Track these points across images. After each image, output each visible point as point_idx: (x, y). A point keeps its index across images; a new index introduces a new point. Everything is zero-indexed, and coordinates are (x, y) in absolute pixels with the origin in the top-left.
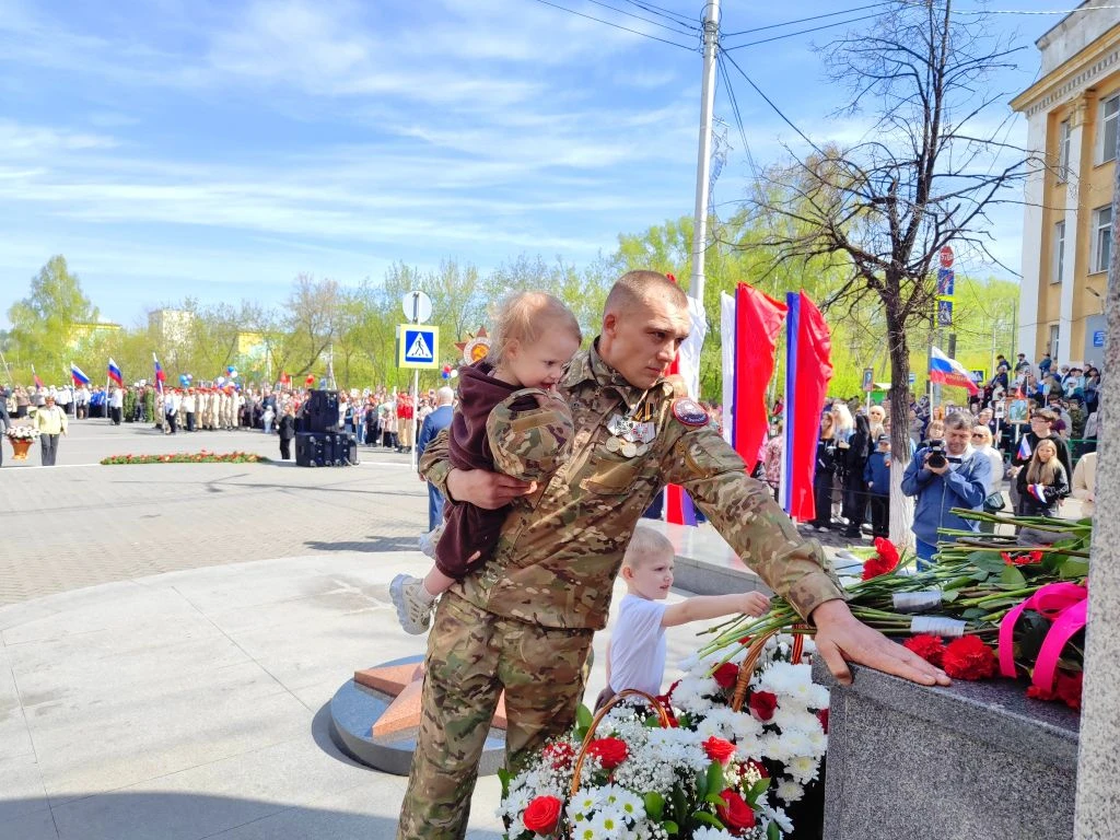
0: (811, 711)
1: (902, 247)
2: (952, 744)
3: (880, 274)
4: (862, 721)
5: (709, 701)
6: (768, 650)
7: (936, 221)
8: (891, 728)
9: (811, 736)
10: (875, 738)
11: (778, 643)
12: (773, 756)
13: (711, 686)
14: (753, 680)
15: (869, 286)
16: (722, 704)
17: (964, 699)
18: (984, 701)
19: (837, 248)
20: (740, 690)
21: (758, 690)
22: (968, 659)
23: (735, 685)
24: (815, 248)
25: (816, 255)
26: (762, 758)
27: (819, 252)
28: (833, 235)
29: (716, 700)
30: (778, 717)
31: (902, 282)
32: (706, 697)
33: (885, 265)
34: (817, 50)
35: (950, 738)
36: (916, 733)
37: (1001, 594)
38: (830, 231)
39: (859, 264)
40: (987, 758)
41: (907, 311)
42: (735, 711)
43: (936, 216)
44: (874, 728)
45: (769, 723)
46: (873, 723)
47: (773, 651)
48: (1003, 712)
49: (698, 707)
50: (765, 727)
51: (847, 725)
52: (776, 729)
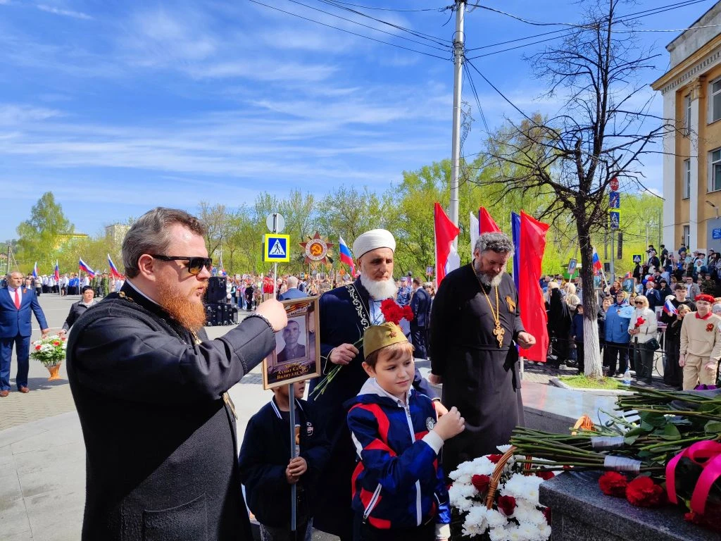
0: (538, 508)
1: (585, 182)
3: (572, 199)
4: (574, 532)
5: (470, 501)
6: (509, 464)
7: (607, 165)
9: (539, 526)
13: (471, 490)
14: (500, 486)
15: (565, 207)
16: (479, 503)
17: (642, 523)
18: (655, 524)
19: (544, 183)
20: (491, 494)
21: (503, 493)
22: (644, 494)
23: (487, 490)
24: (529, 183)
25: (530, 188)
27: (532, 186)
28: (541, 175)
29: (475, 499)
30: (517, 513)
31: (586, 204)
32: (467, 498)
33: (575, 193)
34: (527, 59)
37: (665, 443)
38: (538, 172)
39: (558, 193)
41: (591, 222)
42: (489, 508)
43: (606, 162)
44: (583, 538)
45: (511, 517)
46: (581, 534)
47: (512, 464)
48: (669, 533)
49: (463, 505)
50: (509, 520)
51: (564, 535)
52: (516, 522)
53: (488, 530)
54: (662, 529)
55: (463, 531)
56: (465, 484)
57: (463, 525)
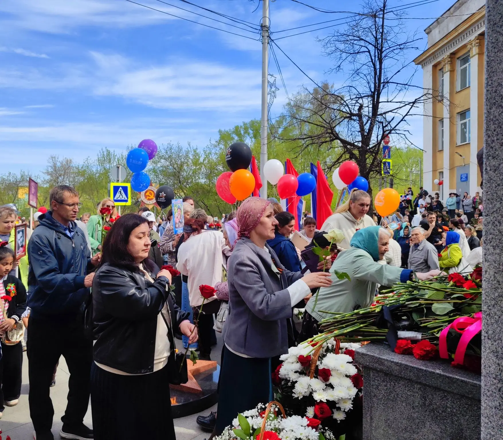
0: (347, 376)
1: (366, 139)
2: (420, 389)
3: (356, 152)
4: (379, 381)
5: (298, 374)
6: (323, 348)
7: (383, 125)
8: (392, 383)
9: (348, 388)
10: (385, 388)
11: (327, 344)
12: (331, 399)
13: (298, 366)
14: (318, 363)
15: (351, 158)
16: (304, 375)
17: (424, 368)
18: (433, 369)
19: (335, 139)
20: (313, 368)
21: (321, 367)
22: (425, 351)
23: (310, 366)
24: (323, 140)
25: (324, 144)
26: (327, 400)
27: (326, 142)
28: (332, 133)
29: (301, 373)
30: (332, 380)
31: (367, 156)
32: (296, 372)
33: (358, 148)
34: (320, 40)
35: (419, 386)
36: (403, 385)
37: (437, 321)
38: (329, 131)
39: (345, 147)
40: (436, 394)
41: (370, 170)
42: (311, 378)
43: (382, 123)
44: (385, 384)
45: (328, 383)
46: (383, 381)
47: (325, 348)
48: (442, 373)
49: (293, 377)
50: (326, 385)
51: (372, 383)
52: (331, 386)
53: (311, 393)
54: (438, 371)
55: (293, 395)
56: (293, 363)
57: (293, 391)
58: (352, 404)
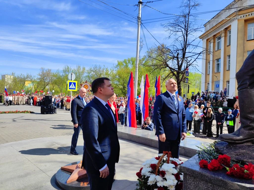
0: (173, 174)
1: (180, 67)
3: (175, 73)
4: (191, 181)
5: (150, 173)
7: (187, 62)
8: (197, 182)
9: (173, 180)
10: (194, 184)
12: (165, 185)
13: (150, 169)
14: (160, 168)
15: (173, 75)
16: (152, 173)
18: (218, 176)
19: (167, 67)
20: (157, 170)
21: (161, 170)
22: (214, 167)
23: (156, 169)
24: (162, 67)
25: (162, 68)
26: (163, 186)
27: (163, 68)
28: (166, 64)
30: (166, 176)
31: (180, 75)
33: (176, 71)
34: (162, 25)
36: (203, 183)
38: (165, 63)
39: (171, 70)
41: (181, 81)
42: (156, 175)
44: (194, 182)
46: (193, 181)
47: (163, 160)
48: (222, 179)
49: (148, 174)
50: (163, 179)
51: (188, 182)
52: (165, 179)
53: (156, 183)
54: (220, 178)
55: (148, 183)
56: (148, 167)
57: (148, 181)
58: (175, 188)
